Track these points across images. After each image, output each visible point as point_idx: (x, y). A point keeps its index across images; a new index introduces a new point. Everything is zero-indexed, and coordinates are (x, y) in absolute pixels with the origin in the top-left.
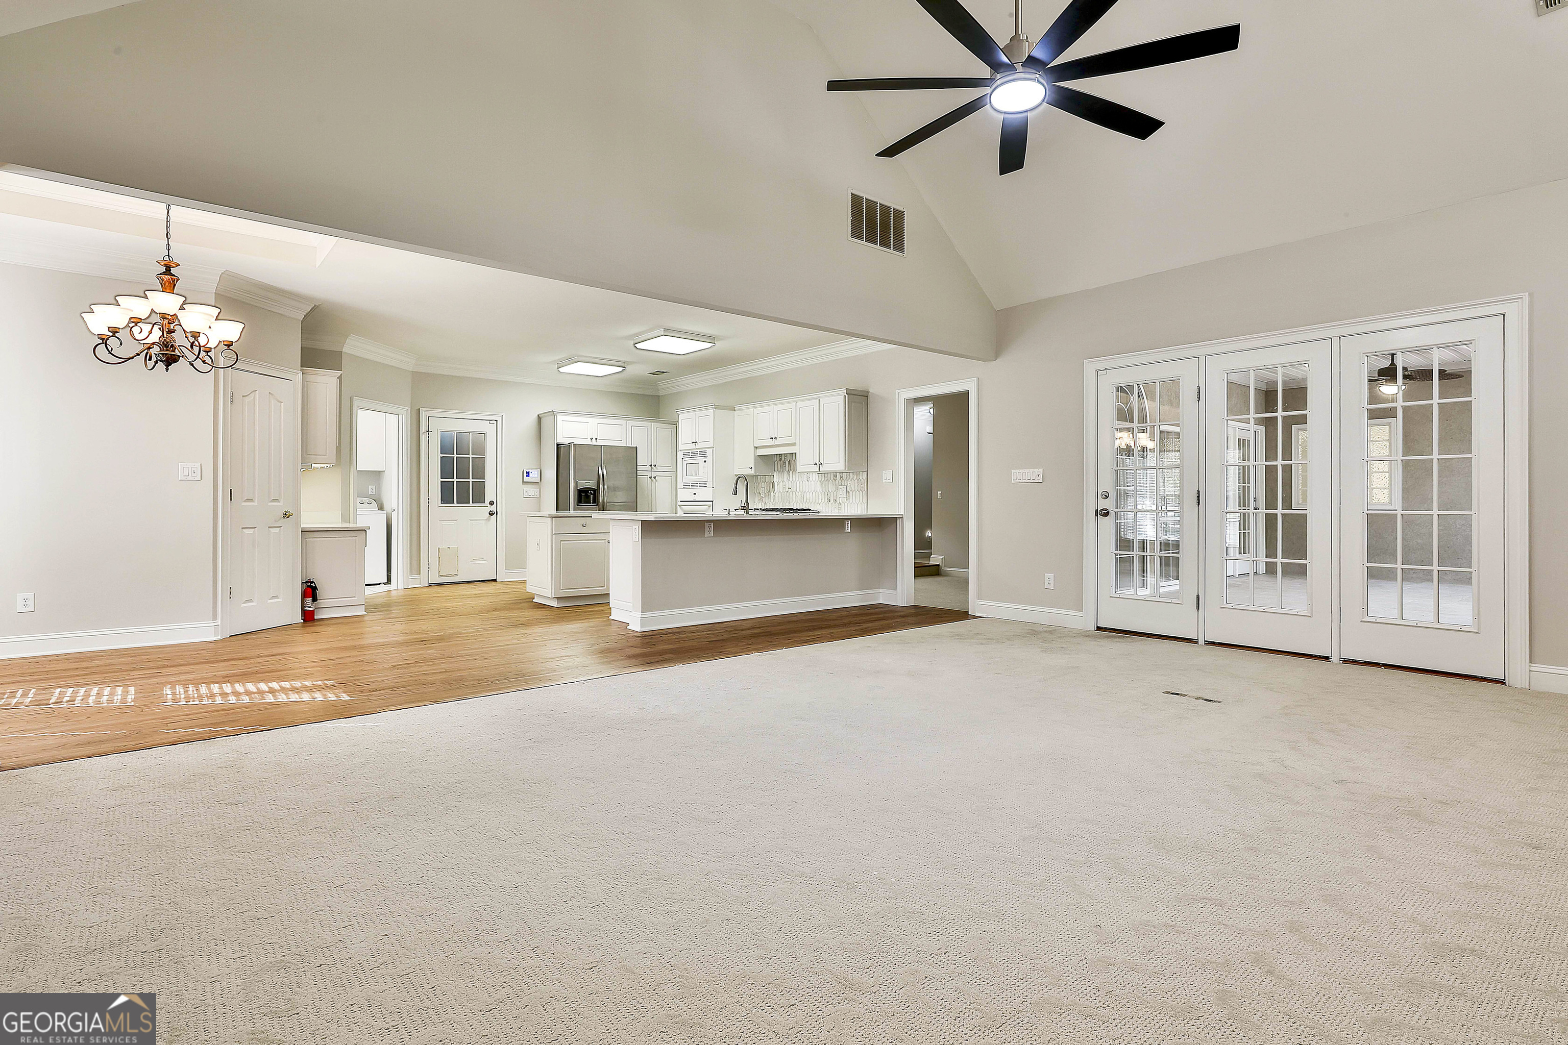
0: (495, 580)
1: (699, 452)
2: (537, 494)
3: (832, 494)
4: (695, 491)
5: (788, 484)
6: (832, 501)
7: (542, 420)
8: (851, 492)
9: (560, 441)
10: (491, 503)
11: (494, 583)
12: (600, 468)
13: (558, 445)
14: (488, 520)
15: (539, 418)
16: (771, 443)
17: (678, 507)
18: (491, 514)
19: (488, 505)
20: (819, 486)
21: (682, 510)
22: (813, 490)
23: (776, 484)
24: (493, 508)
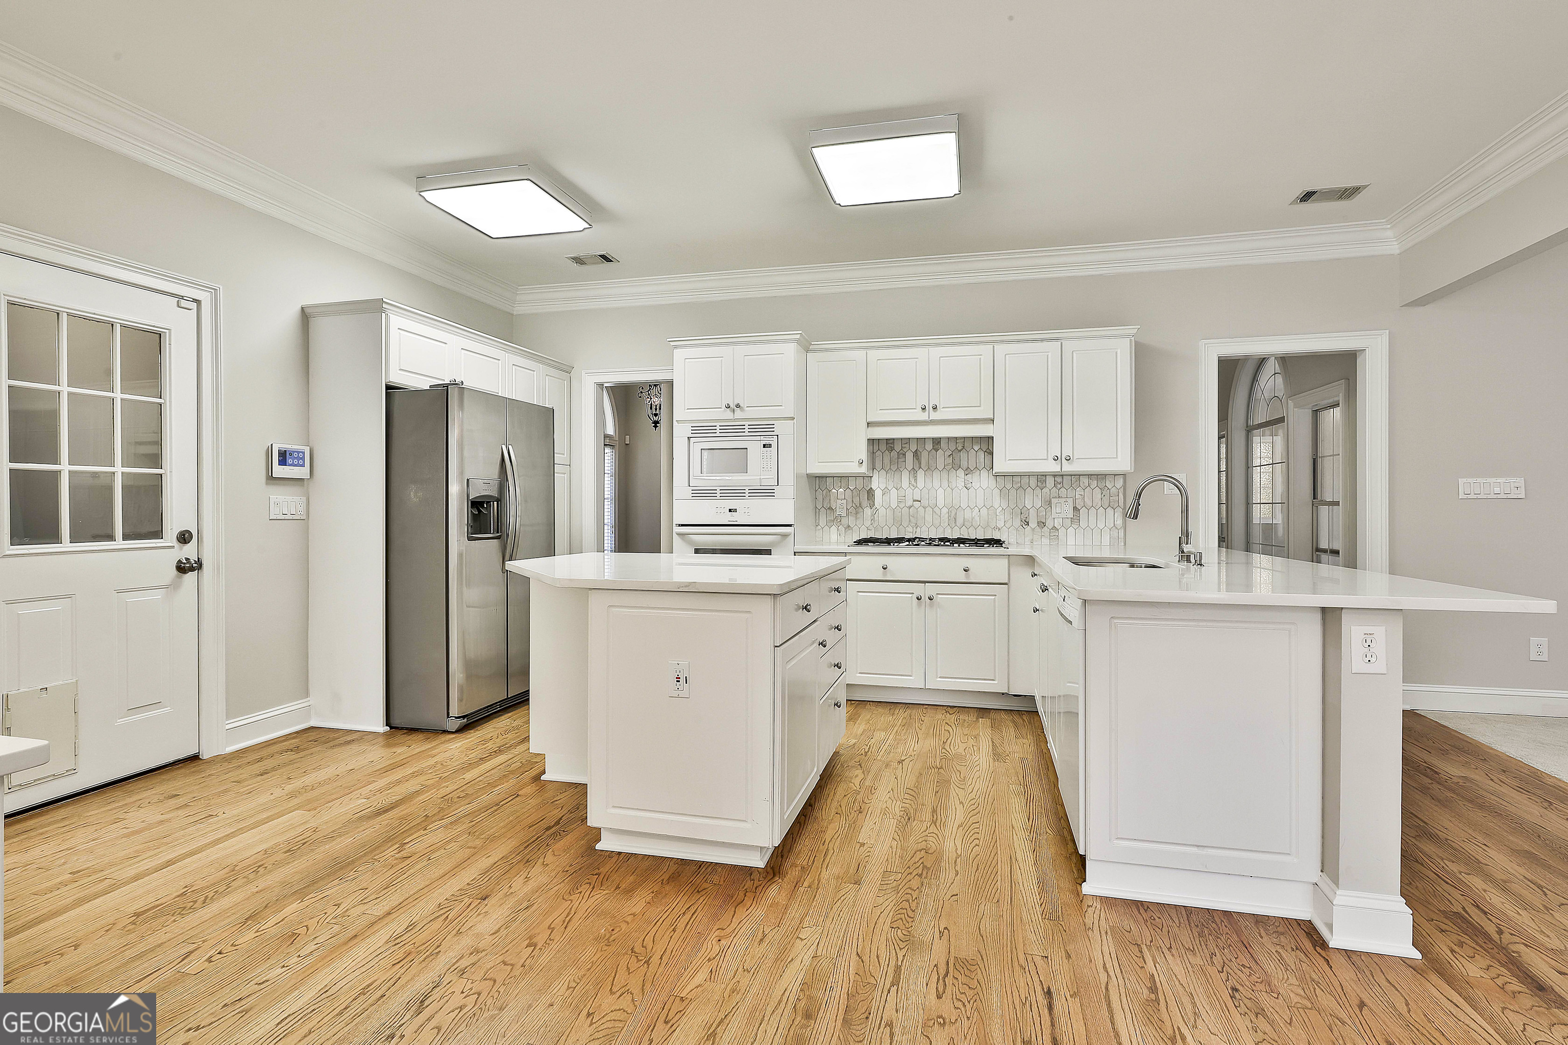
0: (195, 758)
1: (747, 427)
2: (302, 509)
3: (1033, 513)
4: (732, 504)
5: (911, 494)
6: (1033, 524)
7: (313, 323)
8: (1083, 511)
9: (397, 378)
10: (184, 538)
11: (192, 768)
12: (504, 447)
13: (388, 387)
14: (174, 586)
15: (306, 317)
16: (924, 416)
17: (675, 536)
18: (182, 568)
19: (175, 543)
20: (998, 498)
21: (690, 543)
22: (980, 503)
23: (878, 494)
24: (189, 552)
